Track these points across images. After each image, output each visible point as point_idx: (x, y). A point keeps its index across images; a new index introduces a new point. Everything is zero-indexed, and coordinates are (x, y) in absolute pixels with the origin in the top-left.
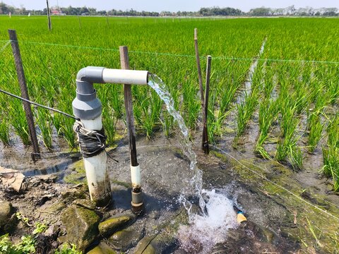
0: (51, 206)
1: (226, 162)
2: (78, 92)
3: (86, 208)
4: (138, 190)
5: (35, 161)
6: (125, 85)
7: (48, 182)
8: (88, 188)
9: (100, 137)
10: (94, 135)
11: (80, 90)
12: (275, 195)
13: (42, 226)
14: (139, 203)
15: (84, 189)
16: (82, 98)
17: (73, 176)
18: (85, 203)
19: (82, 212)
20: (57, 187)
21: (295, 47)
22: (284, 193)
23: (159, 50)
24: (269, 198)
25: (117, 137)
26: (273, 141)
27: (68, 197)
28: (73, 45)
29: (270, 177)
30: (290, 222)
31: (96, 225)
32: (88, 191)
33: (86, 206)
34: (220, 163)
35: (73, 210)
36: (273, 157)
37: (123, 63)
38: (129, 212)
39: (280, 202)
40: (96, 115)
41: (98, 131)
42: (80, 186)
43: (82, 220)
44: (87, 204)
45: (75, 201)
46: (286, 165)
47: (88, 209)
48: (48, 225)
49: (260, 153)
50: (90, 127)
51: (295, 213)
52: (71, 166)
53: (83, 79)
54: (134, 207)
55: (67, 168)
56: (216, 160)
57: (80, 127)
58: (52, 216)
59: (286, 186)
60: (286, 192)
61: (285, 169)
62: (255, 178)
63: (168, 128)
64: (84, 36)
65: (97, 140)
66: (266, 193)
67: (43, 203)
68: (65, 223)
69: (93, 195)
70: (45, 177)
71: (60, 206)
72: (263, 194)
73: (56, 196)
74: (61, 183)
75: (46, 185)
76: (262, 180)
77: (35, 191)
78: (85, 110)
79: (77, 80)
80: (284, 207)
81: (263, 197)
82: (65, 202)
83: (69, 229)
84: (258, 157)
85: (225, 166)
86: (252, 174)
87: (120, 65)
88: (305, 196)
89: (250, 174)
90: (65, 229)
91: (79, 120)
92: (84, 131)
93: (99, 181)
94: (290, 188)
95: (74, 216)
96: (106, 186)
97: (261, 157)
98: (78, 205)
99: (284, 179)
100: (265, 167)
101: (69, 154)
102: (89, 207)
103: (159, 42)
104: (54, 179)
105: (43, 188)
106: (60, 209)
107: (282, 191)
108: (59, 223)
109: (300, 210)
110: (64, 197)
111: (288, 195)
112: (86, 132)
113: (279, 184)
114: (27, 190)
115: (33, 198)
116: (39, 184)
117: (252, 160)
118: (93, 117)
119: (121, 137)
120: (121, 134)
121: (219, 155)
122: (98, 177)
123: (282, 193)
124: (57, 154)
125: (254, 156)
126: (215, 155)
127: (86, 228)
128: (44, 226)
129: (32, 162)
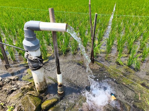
0: (15, 95)
1: (103, 67)
2: (26, 36)
3: (34, 96)
4: (61, 86)
5: (7, 69)
6: (53, 31)
7: (14, 80)
8: (35, 84)
9: (40, 60)
10: (36, 60)
11: (27, 35)
12: (128, 85)
13: (11, 108)
14: (61, 92)
15: (32, 85)
16: (28, 40)
17: (27, 77)
18: (33, 93)
19: (32, 99)
20: (18, 83)
21: (130, 9)
22: (133, 83)
23: (66, 10)
24: (126, 86)
25: (48, 55)
26: (125, 56)
27: (25, 90)
28: (24, 7)
29: (125, 75)
30: (137, 99)
31: (40, 105)
32: (35, 86)
33: (34, 95)
34: (100, 68)
35: (27, 98)
36: (125, 64)
37: (51, 19)
38: (56, 96)
39: (131, 88)
40: (37, 49)
41: (38, 57)
42: (31, 83)
43: (32, 104)
44: (34, 94)
45: (28, 93)
46: (132, 68)
47: (35, 96)
48: (15, 106)
49: (119, 62)
50: (34, 55)
51: (139, 94)
52: (26, 71)
53: (28, 28)
54: (59, 94)
55: (24, 72)
56: (98, 66)
57: (28, 55)
58: (17, 101)
59: (133, 80)
60: (134, 83)
61: (131, 70)
62: (118, 76)
63: (73, 50)
64: (29, 3)
65: (38, 62)
66: (124, 84)
67: (12, 93)
68: (23, 105)
69: (37, 88)
70: (12, 78)
71: (20, 95)
72: (123, 84)
73: (18, 89)
74: (21, 80)
75: (13, 82)
76: (121, 77)
77: (7, 86)
78: (31, 46)
79: (24, 29)
80: (133, 91)
81: (123, 86)
82: (23, 93)
83: (26, 108)
84: (118, 64)
85: (102, 69)
86: (117, 74)
87: (49, 20)
88: (143, 85)
89: (115, 73)
90: (23, 108)
91: (27, 51)
92: (31, 57)
93: (40, 81)
94: (135, 81)
95: (28, 101)
96: (44, 84)
97: (119, 64)
98: (30, 95)
99: (132, 76)
100: (122, 70)
101: (25, 64)
102: (36, 95)
103: (66, 6)
104: (17, 79)
105: (11, 84)
106: (21, 97)
107: (132, 83)
108: (20, 105)
109: (142, 93)
110: (22, 90)
111: (135, 85)
112: (32, 58)
113: (130, 79)
114: (3, 85)
115: (6, 90)
116: (9, 82)
117: (115, 66)
118: (35, 50)
119: (50, 55)
120: (50, 54)
121: (99, 64)
122: (40, 80)
123: (132, 84)
124: (18, 64)
125: (116, 64)
126: (97, 64)
127: (34, 109)
128: (12, 108)
129: (6, 69)
